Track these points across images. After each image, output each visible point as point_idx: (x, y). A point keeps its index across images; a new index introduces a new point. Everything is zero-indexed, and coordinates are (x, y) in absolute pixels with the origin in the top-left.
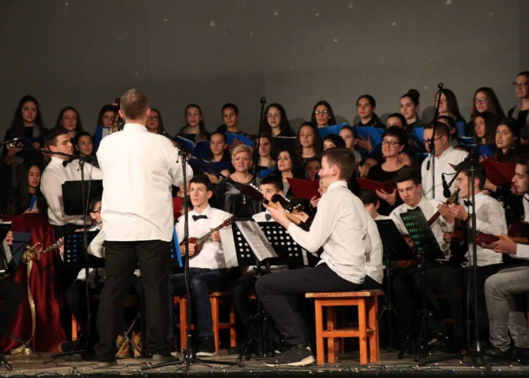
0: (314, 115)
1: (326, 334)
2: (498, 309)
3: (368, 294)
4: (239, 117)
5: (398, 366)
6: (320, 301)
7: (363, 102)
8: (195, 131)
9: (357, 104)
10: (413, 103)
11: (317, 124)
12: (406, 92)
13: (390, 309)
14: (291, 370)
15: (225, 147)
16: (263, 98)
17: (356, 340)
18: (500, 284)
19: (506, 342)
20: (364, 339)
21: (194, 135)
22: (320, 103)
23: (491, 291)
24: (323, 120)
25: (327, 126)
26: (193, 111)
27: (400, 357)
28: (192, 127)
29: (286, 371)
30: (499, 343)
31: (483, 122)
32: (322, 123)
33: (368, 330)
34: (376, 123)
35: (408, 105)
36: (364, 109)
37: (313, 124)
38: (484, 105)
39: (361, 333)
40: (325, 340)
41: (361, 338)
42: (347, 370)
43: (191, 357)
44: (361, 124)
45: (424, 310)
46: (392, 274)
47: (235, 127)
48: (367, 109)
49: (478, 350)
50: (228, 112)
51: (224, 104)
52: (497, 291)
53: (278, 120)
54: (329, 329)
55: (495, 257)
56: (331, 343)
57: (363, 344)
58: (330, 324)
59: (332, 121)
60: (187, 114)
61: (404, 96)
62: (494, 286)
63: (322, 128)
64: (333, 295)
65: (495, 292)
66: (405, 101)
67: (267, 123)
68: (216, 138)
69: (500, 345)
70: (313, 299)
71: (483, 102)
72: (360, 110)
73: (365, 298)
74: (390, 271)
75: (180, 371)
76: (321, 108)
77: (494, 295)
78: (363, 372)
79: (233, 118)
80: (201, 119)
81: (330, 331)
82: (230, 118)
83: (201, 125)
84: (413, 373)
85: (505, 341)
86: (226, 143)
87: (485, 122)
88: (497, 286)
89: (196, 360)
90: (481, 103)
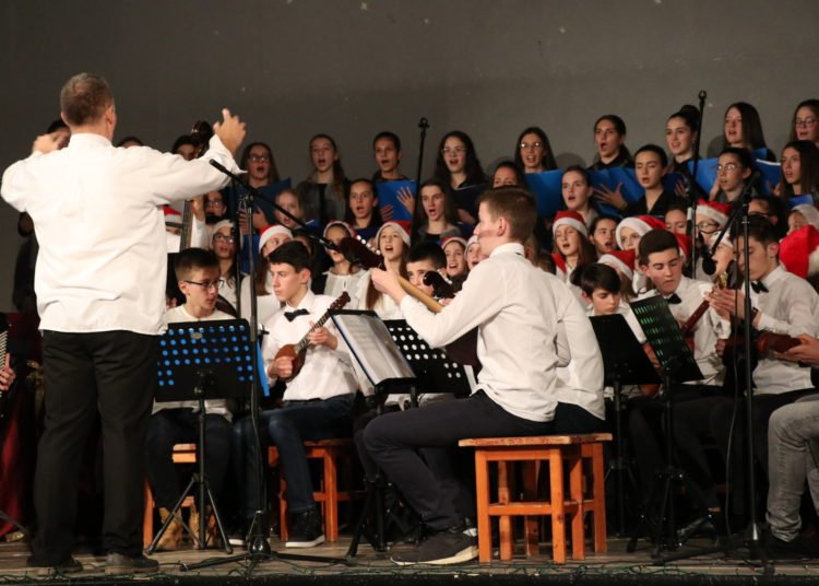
0: (519, 149)
1: (496, 510)
2: (787, 466)
3: (566, 440)
4: (400, 154)
5: (607, 566)
6: (484, 452)
7: (605, 126)
8: (326, 178)
9: (595, 129)
10: (688, 128)
11: (523, 166)
12: (677, 110)
13: (620, 467)
14: (425, 573)
15: (375, 204)
16: (423, 119)
17: (545, 521)
18: (796, 421)
19: (795, 525)
20: (559, 518)
21: (324, 186)
22: (529, 131)
23: (780, 434)
24: (534, 159)
25: (539, 171)
26: (321, 144)
27: (631, 550)
28: (322, 172)
29: (415, 574)
30: (781, 524)
31: (798, 157)
32: (531, 164)
33: (567, 503)
34: (626, 162)
35: (680, 131)
36: (605, 138)
37: (516, 165)
38: (810, 129)
39: (555, 508)
40: (495, 520)
41: (554, 517)
42: (521, 572)
43: (261, 548)
44: (600, 165)
45: (671, 467)
46: (624, 407)
47: (395, 171)
48: (610, 138)
49: (755, 537)
50: (383, 144)
51: (377, 133)
52: (790, 433)
53: (460, 157)
54: (501, 501)
55: (801, 378)
56: (505, 525)
57: (558, 528)
58: (504, 492)
59: (548, 161)
60: (312, 149)
61: (674, 116)
62: (784, 425)
63: (530, 175)
64: (507, 442)
65: (785, 437)
66: (675, 124)
67: (444, 164)
68: (358, 189)
69: (782, 529)
70: (471, 450)
71: (808, 125)
72: (599, 139)
73: (561, 447)
74: (621, 403)
75: (235, 574)
76: (530, 139)
77: (783, 440)
78: (547, 575)
79: (391, 155)
80: (336, 158)
81: (502, 504)
82: (386, 155)
83: (337, 168)
84: (635, 578)
85: (792, 522)
86: (375, 196)
87: (801, 156)
88: (790, 425)
89: (269, 554)
90: (805, 127)
